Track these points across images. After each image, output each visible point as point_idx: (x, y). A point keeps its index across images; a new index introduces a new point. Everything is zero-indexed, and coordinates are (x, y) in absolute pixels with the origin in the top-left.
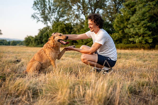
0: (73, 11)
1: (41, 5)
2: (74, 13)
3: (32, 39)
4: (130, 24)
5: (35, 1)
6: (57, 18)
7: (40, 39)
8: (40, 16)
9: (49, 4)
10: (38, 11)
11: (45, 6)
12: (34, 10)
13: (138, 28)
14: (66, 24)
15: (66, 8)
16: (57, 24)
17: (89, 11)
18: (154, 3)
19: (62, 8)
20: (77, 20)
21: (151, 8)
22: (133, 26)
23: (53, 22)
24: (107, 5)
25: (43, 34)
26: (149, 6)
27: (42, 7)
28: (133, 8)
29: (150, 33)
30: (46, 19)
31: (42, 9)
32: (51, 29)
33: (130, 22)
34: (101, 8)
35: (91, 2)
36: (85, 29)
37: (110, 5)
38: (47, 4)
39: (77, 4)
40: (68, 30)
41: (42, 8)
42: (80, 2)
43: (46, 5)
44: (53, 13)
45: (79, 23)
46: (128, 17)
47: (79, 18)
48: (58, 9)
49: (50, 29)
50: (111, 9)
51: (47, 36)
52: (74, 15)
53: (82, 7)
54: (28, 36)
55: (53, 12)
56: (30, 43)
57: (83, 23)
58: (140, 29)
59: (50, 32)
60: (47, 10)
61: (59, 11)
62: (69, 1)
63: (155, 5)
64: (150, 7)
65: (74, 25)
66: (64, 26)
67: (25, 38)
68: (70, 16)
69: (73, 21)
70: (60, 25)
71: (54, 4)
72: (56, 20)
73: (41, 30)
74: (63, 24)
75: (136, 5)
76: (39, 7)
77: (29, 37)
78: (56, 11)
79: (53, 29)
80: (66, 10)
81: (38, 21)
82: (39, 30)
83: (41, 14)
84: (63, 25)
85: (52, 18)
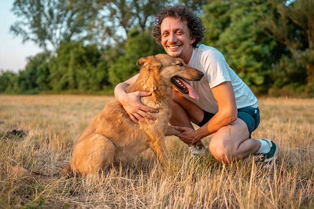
0: (99, 20)
1: (32, 5)
2: (103, 25)
3: (12, 79)
6: (67, 34)
7: (30, 79)
8: (30, 28)
9: (49, 4)
10: (24, 19)
11: (41, 8)
12: (16, 15)
13: (236, 55)
14: (88, 48)
15: (83, 14)
16: (66, 45)
17: (134, 20)
18: (265, 8)
19: (78, 13)
20: (110, 39)
21: (259, 17)
22: (226, 51)
23: (59, 42)
25: (38, 68)
26: (254, 13)
27: (33, 9)
28: (225, 16)
29: (259, 65)
30: (44, 36)
31: (35, 15)
32: (54, 56)
35: (137, 2)
36: (127, 56)
40: (92, 58)
41: (35, 12)
42: (115, 2)
43: (43, 6)
44: (57, 23)
45: (113, 46)
46: (215, 33)
47: (113, 35)
48: (69, 15)
49: (51, 57)
51: (46, 72)
52: (102, 29)
53: (120, 12)
54: (2, 72)
55: (58, 21)
56: (8, 86)
57: (121, 45)
58: (240, 57)
59: (52, 62)
60: (45, 16)
61: (70, 21)
63: (265, 12)
65: (102, 49)
66: (83, 51)
68: (95, 30)
69: (100, 40)
70: (73, 49)
71: (61, 4)
72: (65, 39)
73: (32, 59)
74: (80, 45)
75: (230, 11)
76: (26, 10)
77: (4, 74)
78: (63, 20)
79: (59, 55)
80: (86, 17)
81: (26, 38)
82: (27, 58)
83: (31, 24)
84: (80, 50)
85: (55, 34)
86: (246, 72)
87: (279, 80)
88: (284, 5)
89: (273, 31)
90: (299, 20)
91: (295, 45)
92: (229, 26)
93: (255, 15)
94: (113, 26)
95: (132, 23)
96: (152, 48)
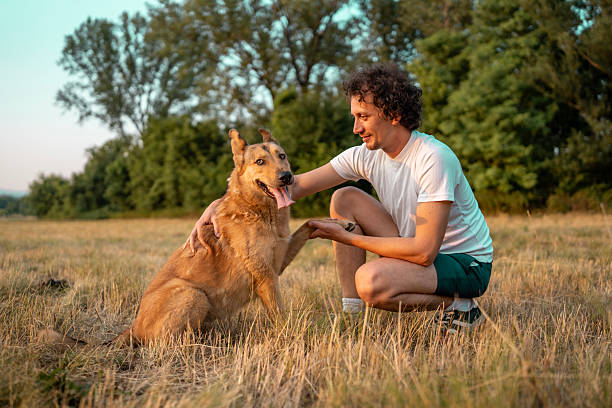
0: (221, 75)
1: (96, 51)
2: (227, 85)
3: (61, 190)
4: (448, 118)
5: (70, 37)
6: (161, 103)
7: (93, 190)
8: (92, 95)
9: (127, 49)
10: (82, 77)
11: (113, 57)
12: (69, 71)
13: (481, 134)
14: (200, 128)
15: (190, 65)
16: (159, 123)
17: (287, 72)
18: (534, 41)
19: (180, 64)
20: (241, 111)
21: (524, 58)
22: (462, 126)
23: (146, 118)
24: (356, 50)
25: (108, 169)
26: (513, 51)
27: (98, 60)
28: (458, 59)
29: (526, 151)
30: (118, 108)
31: (101, 69)
32: (137, 146)
33: (447, 111)
34: (331, 61)
35: (292, 38)
37: (365, 49)
38: (121, 49)
39: (240, 46)
40: (208, 148)
41: (100, 65)
42: (250, 40)
43: (116, 53)
44: (143, 83)
45: (248, 123)
46: (441, 91)
47: (249, 101)
48: (163, 67)
49: (131, 148)
51: (124, 176)
52: (226, 92)
53: (260, 59)
54: (42, 177)
55: (146, 79)
56: (52, 204)
57: (264, 120)
58: (490, 137)
59: (133, 158)
60: (121, 71)
61: (166, 77)
62: (206, 37)
63: (536, 48)
64: (518, 56)
65: (227, 130)
66: (192, 135)
67: (31, 187)
68: (213, 93)
69: (222, 113)
70: (172, 130)
71: (149, 47)
72: (157, 112)
73: (96, 151)
74: (186, 126)
75: (467, 49)
76: (85, 60)
77: (47, 181)
78: (154, 77)
79: (146, 145)
80: (196, 70)
81: (84, 113)
82: (87, 150)
83: (94, 86)
84: (187, 132)
85: (139, 104)
86: (502, 166)
87: (567, 179)
88: (572, 34)
89: (552, 86)
90: (600, 61)
91: (596, 110)
92: (466, 78)
93: (515, 56)
94: (248, 86)
95: (284, 78)
96: (321, 126)
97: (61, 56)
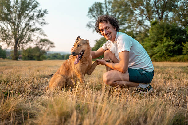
0: (134, 17)
1: (97, 11)
2: (136, 20)
5: (90, 8)
9: (106, 10)
10: (93, 19)
12: (90, 18)
15: (126, 14)
17: (155, 15)
19: (122, 14)
20: (141, 28)
24: (179, 6)
27: (98, 14)
34: (170, 10)
35: (157, 4)
36: (150, 37)
37: (183, 5)
39: (140, 8)
42: (143, 5)
43: (103, 12)
45: (143, 31)
47: (143, 25)
48: (117, 15)
50: (184, 10)
53: (146, 11)
57: (147, 31)
62: (129, 5)
65: (137, 34)
68: (132, 23)
69: (135, 29)
71: (113, 9)
73: (98, 41)
76: (94, 14)
80: (127, 16)
82: (95, 41)
95: (155, 17)
96: (165, 32)
97: (88, 13)
